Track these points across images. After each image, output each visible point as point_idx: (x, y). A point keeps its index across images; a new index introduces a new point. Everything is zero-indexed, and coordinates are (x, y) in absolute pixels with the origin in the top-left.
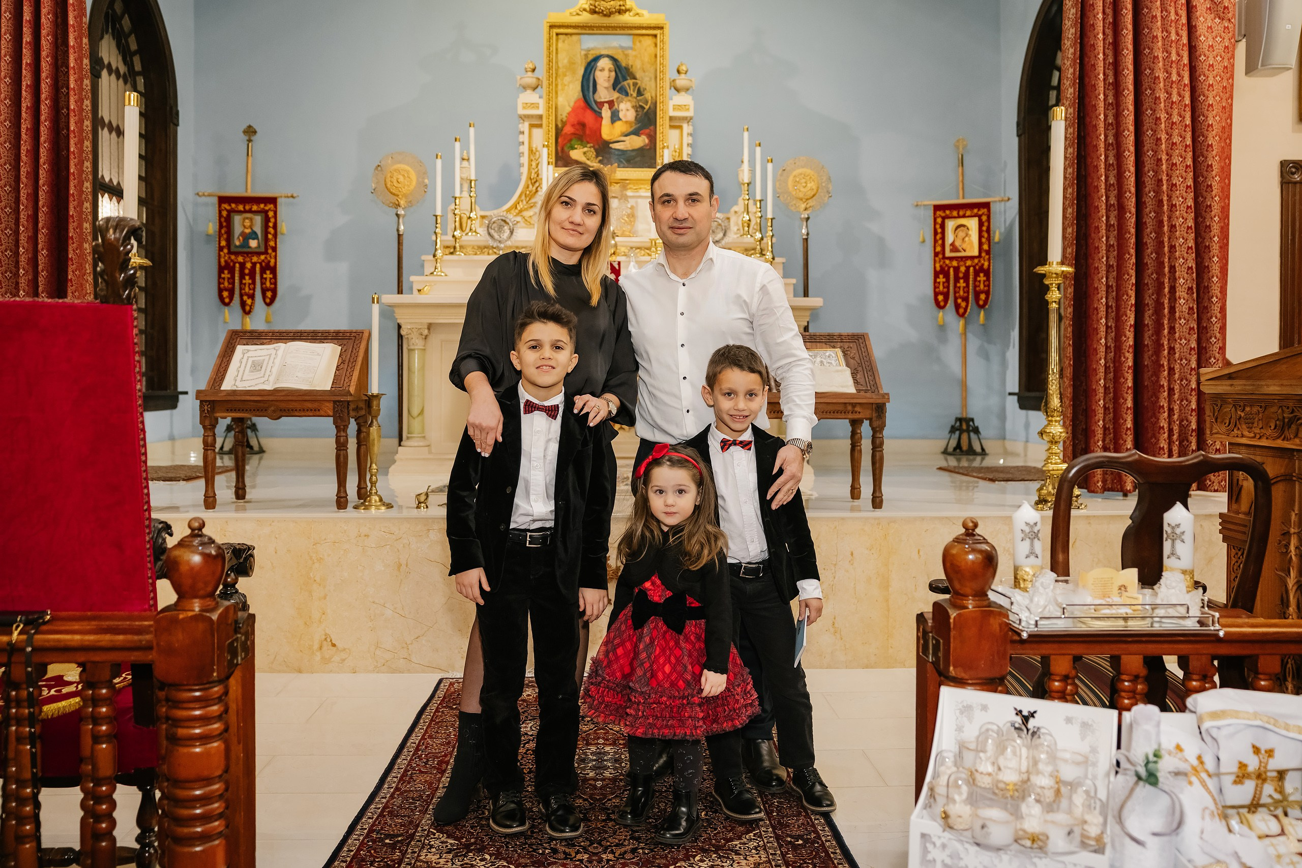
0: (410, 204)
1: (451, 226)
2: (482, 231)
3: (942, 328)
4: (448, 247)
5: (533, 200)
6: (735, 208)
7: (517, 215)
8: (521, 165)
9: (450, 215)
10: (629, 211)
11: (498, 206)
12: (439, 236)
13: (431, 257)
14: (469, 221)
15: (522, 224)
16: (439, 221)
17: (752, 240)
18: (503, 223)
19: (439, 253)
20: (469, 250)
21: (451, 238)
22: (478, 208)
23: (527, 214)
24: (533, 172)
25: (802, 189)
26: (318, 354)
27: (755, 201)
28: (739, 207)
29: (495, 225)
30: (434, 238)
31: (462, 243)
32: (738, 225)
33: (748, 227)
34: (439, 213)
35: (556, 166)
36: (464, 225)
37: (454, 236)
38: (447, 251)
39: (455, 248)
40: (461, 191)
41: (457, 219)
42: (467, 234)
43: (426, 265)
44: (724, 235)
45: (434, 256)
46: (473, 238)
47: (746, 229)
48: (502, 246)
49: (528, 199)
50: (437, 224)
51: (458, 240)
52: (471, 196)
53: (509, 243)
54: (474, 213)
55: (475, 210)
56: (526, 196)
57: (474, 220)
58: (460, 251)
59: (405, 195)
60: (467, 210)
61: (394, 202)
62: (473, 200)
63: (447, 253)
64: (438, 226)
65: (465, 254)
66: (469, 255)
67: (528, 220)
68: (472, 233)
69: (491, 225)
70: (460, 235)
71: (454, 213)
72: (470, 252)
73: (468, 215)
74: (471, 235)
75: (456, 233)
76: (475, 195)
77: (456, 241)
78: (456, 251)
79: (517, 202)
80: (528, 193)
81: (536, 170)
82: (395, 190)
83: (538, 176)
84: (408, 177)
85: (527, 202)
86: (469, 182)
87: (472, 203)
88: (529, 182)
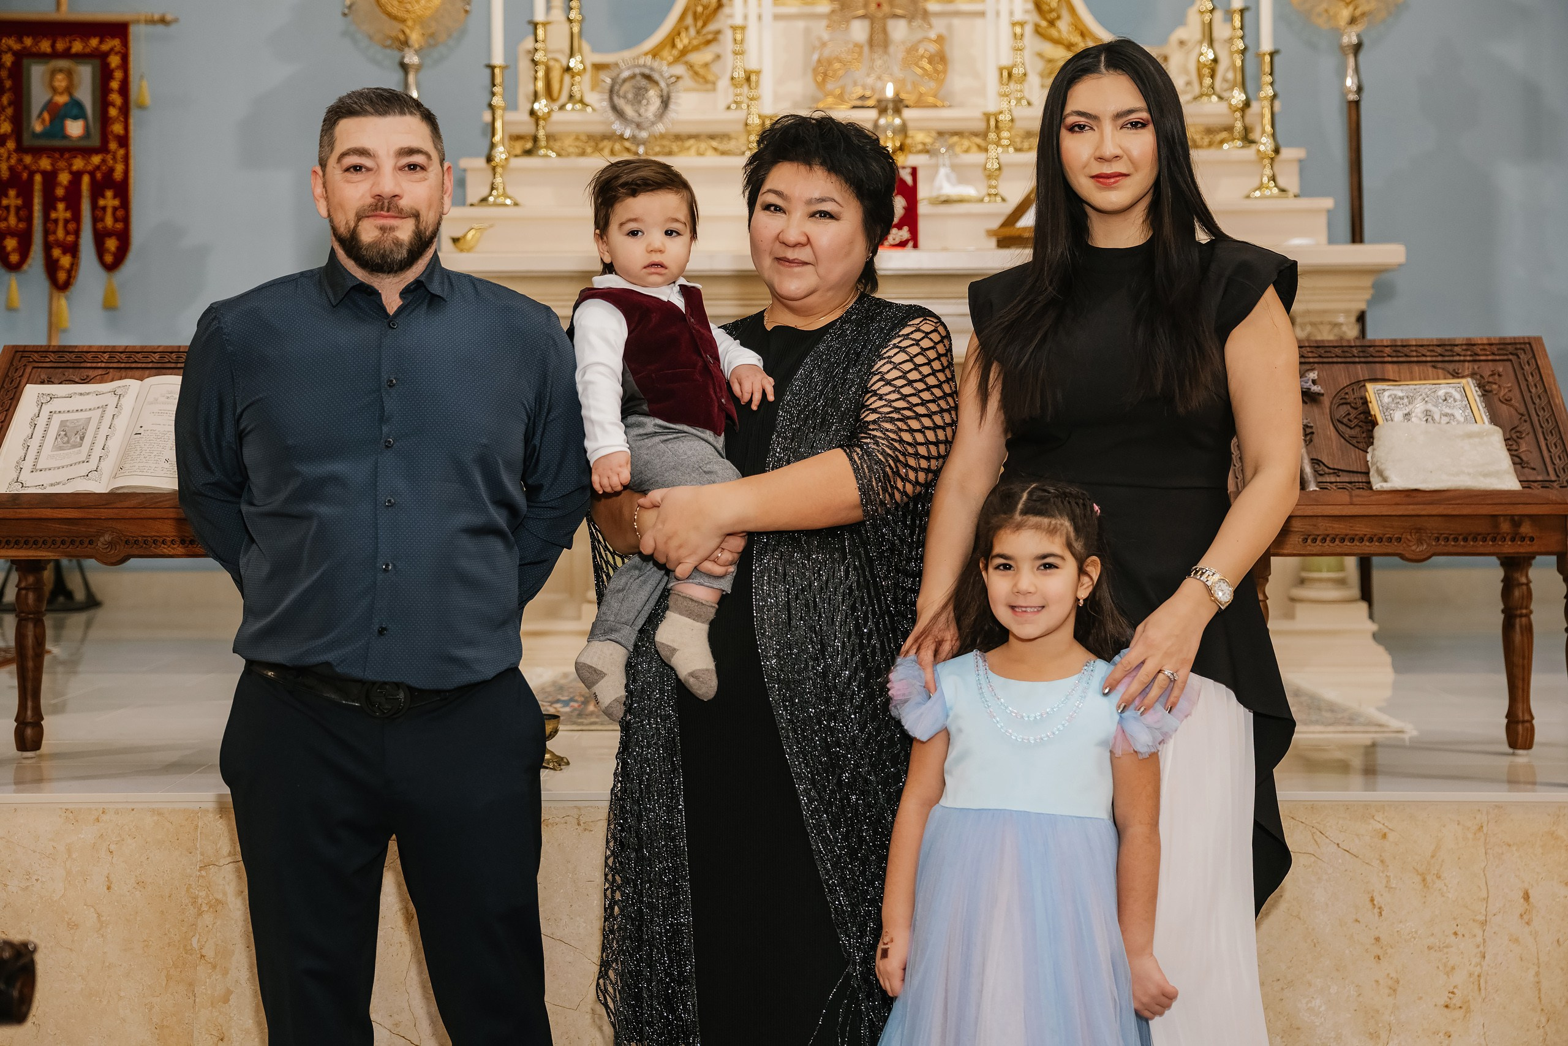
0: (432, 40)
1: (525, 88)
2: (597, 100)
4: (518, 138)
5: (712, 27)
6: (1181, 33)
7: (676, 60)
9: (524, 65)
11: (632, 41)
12: (499, 113)
13: (481, 162)
14: (567, 78)
15: (688, 81)
16: (498, 80)
17: (1223, 107)
18: (644, 83)
19: (500, 153)
20: (569, 146)
21: (523, 116)
22: (586, 47)
23: (699, 58)
28: (1191, 30)
29: (627, 86)
30: (487, 117)
31: (553, 129)
32: (1187, 72)
33: (1214, 76)
34: (498, 60)
36: (555, 86)
37: (532, 113)
38: (518, 147)
39: (535, 139)
40: (549, 8)
41: (541, 74)
42: (562, 107)
43: (470, 179)
45: (489, 159)
46: (576, 117)
47: (1209, 81)
48: (644, 134)
49: (700, 24)
50: (494, 85)
51: (542, 123)
52: (570, 21)
53: (660, 128)
54: (578, 58)
55: (580, 52)
56: (696, 17)
57: (579, 74)
58: (547, 147)
59: (421, 21)
60: (561, 51)
61: (394, 34)
62: (576, 30)
63: (518, 151)
64: (496, 89)
65: (559, 155)
66: (568, 155)
67: (702, 71)
68: (574, 104)
69: (617, 87)
70: (546, 110)
71: (533, 60)
72: (571, 150)
73: (564, 63)
74: (573, 109)
75: (536, 106)
76: (579, 17)
77: (537, 125)
78: (539, 148)
79: (676, 32)
80: (700, 9)
82: (397, 8)
85: (699, 32)
87: (572, 35)
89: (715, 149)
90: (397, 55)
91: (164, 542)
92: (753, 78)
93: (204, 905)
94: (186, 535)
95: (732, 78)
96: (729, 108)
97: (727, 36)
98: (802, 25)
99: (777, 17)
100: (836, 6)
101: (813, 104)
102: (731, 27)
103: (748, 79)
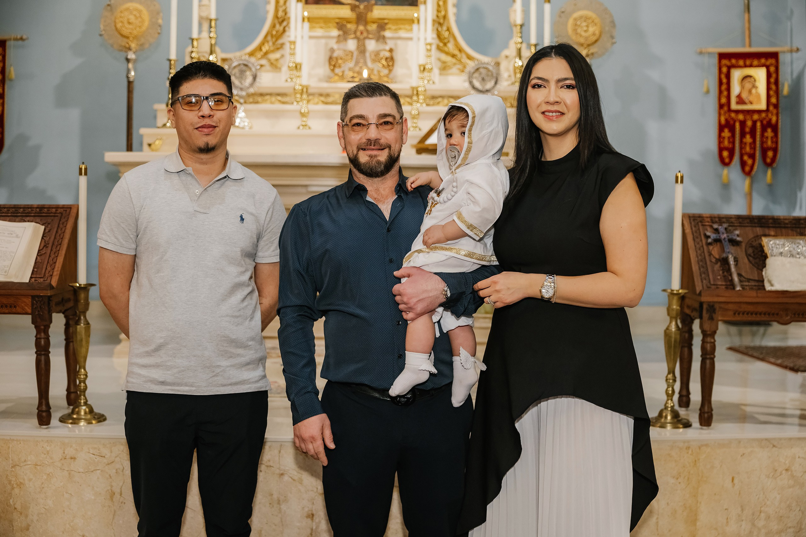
0: (141, 46)
3: (726, 186)
5: (280, 41)
6: (506, 52)
7: (262, 57)
8: (268, 2)
9: (187, 59)
10: (387, 54)
11: (242, 47)
15: (268, 67)
18: (244, 68)
22: (217, 49)
23: (273, 56)
24: (281, 10)
25: (583, 34)
26: (17, 236)
28: (511, 51)
29: (237, 71)
34: (173, 55)
35: (307, 3)
40: (200, 31)
43: (158, 116)
44: (495, 83)
48: (244, 93)
49: (274, 40)
50: (172, 68)
52: (211, 38)
53: (252, 90)
54: (214, 55)
55: (215, 53)
56: (272, 36)
59: (136, 38)
60: (206, 52)
61: (123, 44)
62: (213, 42)
67: (274, 63)
71: (191, 57)
76: (215, 36)
79: (263, 43)
80: (274, 33)
81: (284, 8)
82: (125, 32)
83: (286, 14)
84: (140, 17)
85: (274, 44)
86: (209, 21)
87: (211, 45)
88: (276, 21)
89: (280, 101)
90: (124, 54)
92: (298, 67)
93: (14, 485)
95: (289, 67)
96: (287, 81)
97: (287, 46)
98: (323, 41)
99: (311, 37)
100: (341, 33)
101: (329, 79)
102: (289, 42)
103: (296, 67)
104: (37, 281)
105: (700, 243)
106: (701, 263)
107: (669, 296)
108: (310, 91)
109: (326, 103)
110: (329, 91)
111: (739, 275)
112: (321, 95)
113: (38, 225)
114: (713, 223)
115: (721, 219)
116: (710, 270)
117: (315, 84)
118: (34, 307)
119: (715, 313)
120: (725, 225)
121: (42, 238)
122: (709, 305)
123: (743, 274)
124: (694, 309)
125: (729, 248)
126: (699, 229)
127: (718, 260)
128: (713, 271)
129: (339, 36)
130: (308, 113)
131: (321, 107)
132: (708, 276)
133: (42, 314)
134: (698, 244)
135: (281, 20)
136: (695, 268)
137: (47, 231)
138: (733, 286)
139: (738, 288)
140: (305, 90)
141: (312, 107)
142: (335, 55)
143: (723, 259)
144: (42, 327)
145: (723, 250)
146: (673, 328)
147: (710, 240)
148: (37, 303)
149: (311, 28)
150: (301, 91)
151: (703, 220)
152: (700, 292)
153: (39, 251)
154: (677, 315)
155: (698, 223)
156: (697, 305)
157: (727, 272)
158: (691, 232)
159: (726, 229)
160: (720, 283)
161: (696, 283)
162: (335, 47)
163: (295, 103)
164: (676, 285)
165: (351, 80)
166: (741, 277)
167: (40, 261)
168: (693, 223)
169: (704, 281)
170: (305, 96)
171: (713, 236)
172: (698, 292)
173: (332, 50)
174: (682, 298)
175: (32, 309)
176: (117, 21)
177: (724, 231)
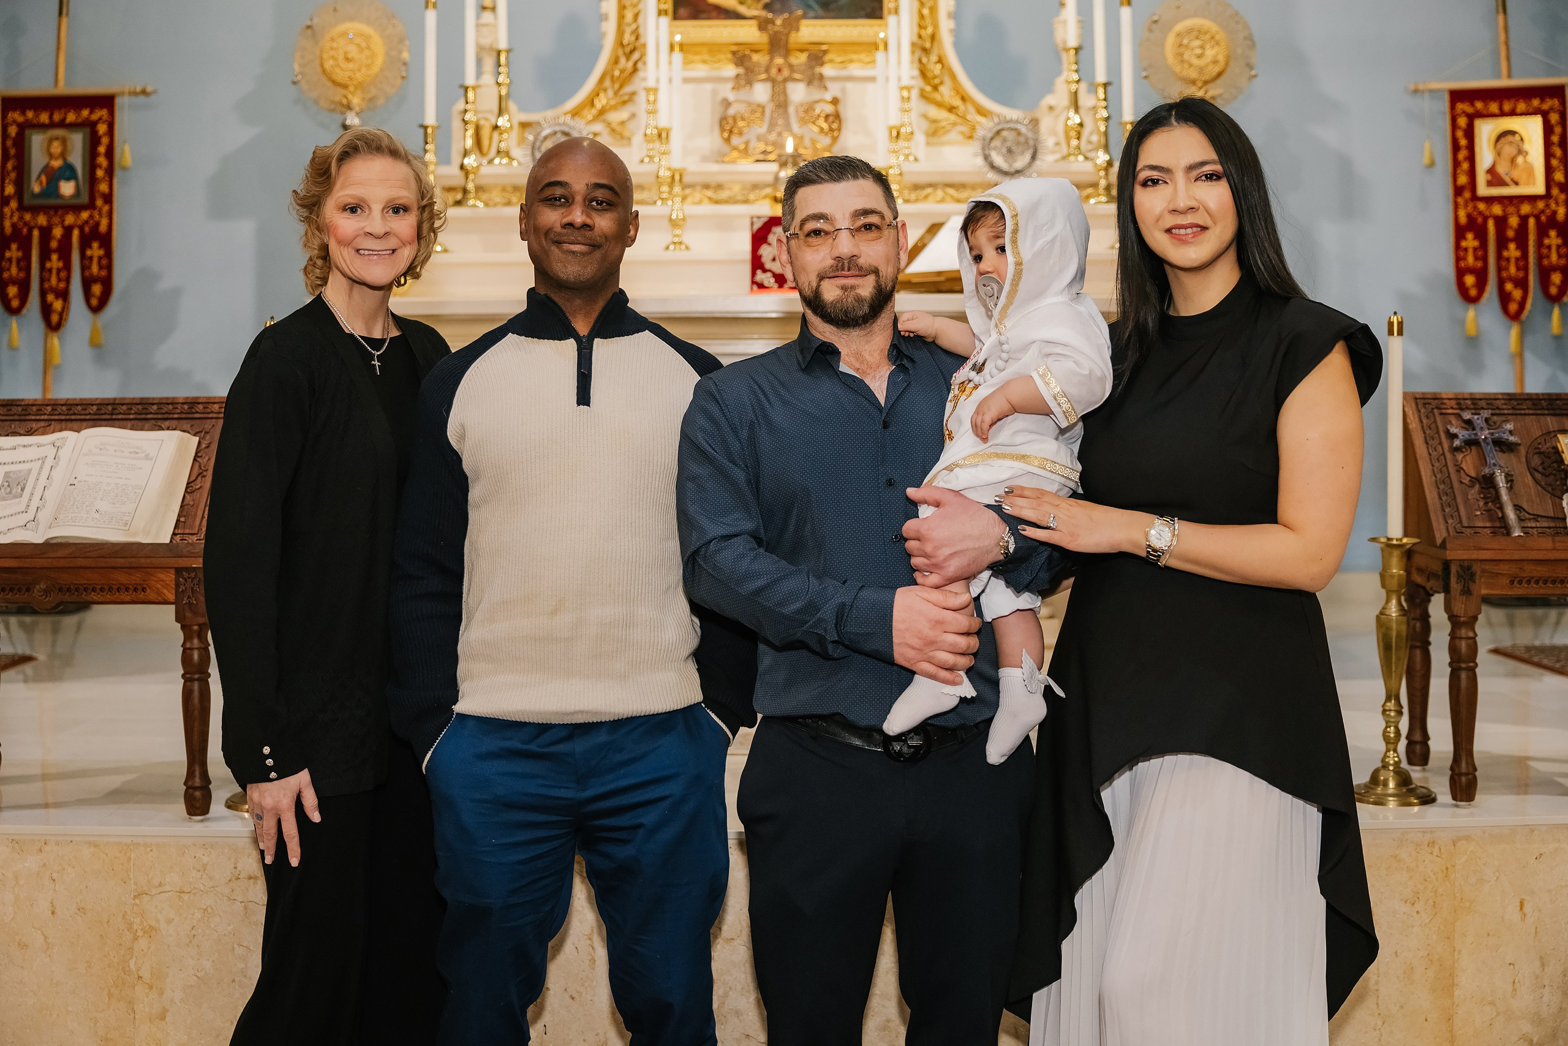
0: (371, 102)
1: (456, 145)
2: (523, 155)
4: (451, 190)
5: (628, 89)
6: (1049, 100)
7: (596, 119)
8: (604, 17)
9: (457, 124)
10: (829, 109)
11: (556, 101)
14: (496, 135)
16: (430, 138)
17: (1088, 166)
20: (496, 196)
21: (457, 171)
22: (512, 106)
23: (617, 117)
24: (628, 31)
25: (1195, 61)
26: (147, 457)
27: (1093, 88)
28: (1059, 97)
31: (483, 182)
32: (1054, 133)
33: (1078, 138)
34: (430, 120)
35: (676, 17)
36: (485, 142)
37: (462, 167)
38: (451, 198)
39: (465, 191)
40: (479, 74)
41: (470, 132)
42: (491, 162)
44: (1034, 157)
46: (503, 170)
47: (1074, 142)
49: (617, 86)
50: (427, 143)
51: (471, 176)
52: (499, 84)
54: (506, 117)
55: (508, 111)
56: (613, 79)
57: (506, 131)
58: (477, 198)
59: (360, 86)
60: (491, 111)
61: (338, 98)
62: (504, 92)
63: (451, 201)
64: (428, 147)
65: (486, 205)
66: (496, 205)
67: (618, 128)
68: (502, 158)
69: (538, 144)
70: (475, 165)
71: (464, 120)
72: (498, 200)
73: (493, 122)
74: (500, 163)
75: (466, 161)
76: (507, 81)
77: (467, 178)
78: (468, 199)
79: (596, 94)
80: (617, 73)
81: (634, 26)
82: (341, 76)
83: (637, 38)
84: (368, 48)
85: (616, 93)
86: (495, 54)
87: (500, 97)
88: (620, 52)
90: (338, 118)
91: (94, 590)
92: (664, 135)
93: (139, 931)
94: (114, 582)
95: (647, 134)
96: (642, 161)
97: (642, 97)
98: (709, 87)
99: (686, 80)
100: (741, 70)
101: (720, 158)
102: (645, 89)
103: (660, 136)
104: (185, 540)
105: (1439, 448)
106: (1442, 487)
107: (1382, 550)
108: (687, 179)
109: (717, 202)
110: (720, 179)
111: (1518, 508)
112: (707, 187)
113: (186, 434)
114: (1462, 409)
115: (1476, 402)
116: (1459, 500)
117: (696, 167)
118: (181, 590)
119: (1474, 582)
120: (1486, 414)
121: (195, 459)
122: (1461, 566)
123: (1525, 506)
124: (1431, 575)
125: (1496, 457)
126: (1435, 422)
127: (1474, 480)
128: (1466, 500)
129: (738, 76)
130: (684, 219)
131: (707, 209)
132: (1458, 510)
133: (195, 602)
134: (1435, 449)
135: (628, 50)
136: (1431, 496)
137: (204, 446)
138: (1507, 530)
139: (1517, 533)
140: (677, 177)
141: (690, 209)
142: (731, 111)
143: (1484, 476)
144: (196, 628)
145: (1483, 460)
146: (1393, 611)
147: (1457, 443)
148: (186, 581)
149: (686, 63)
150: (669, 180)
151: (1445, 404)
152: (1444, 542)
153: (188, 484)
154: (1400, 586)
155: (1433, 409)
156: (1437, 567)
157: (1492, 502)
158: (1419, 428)
159: (1487, 420)
160: (1481, 524)
161: (1435, 525)
162: (731, 97)
163: (659, 203)
164: (1395, 529)
165: (761, 157)
166: (1521, 512)
167: (191, 503)
168: (1423, 411)
169: (1450, 521)
170: (677, 189)
171: (1463, 434)
172: (1439, 541)
173: (727, 104)
174: (1409, 554)
175: (177, 592)
176: (325, 56)
177: (1484, 425)
